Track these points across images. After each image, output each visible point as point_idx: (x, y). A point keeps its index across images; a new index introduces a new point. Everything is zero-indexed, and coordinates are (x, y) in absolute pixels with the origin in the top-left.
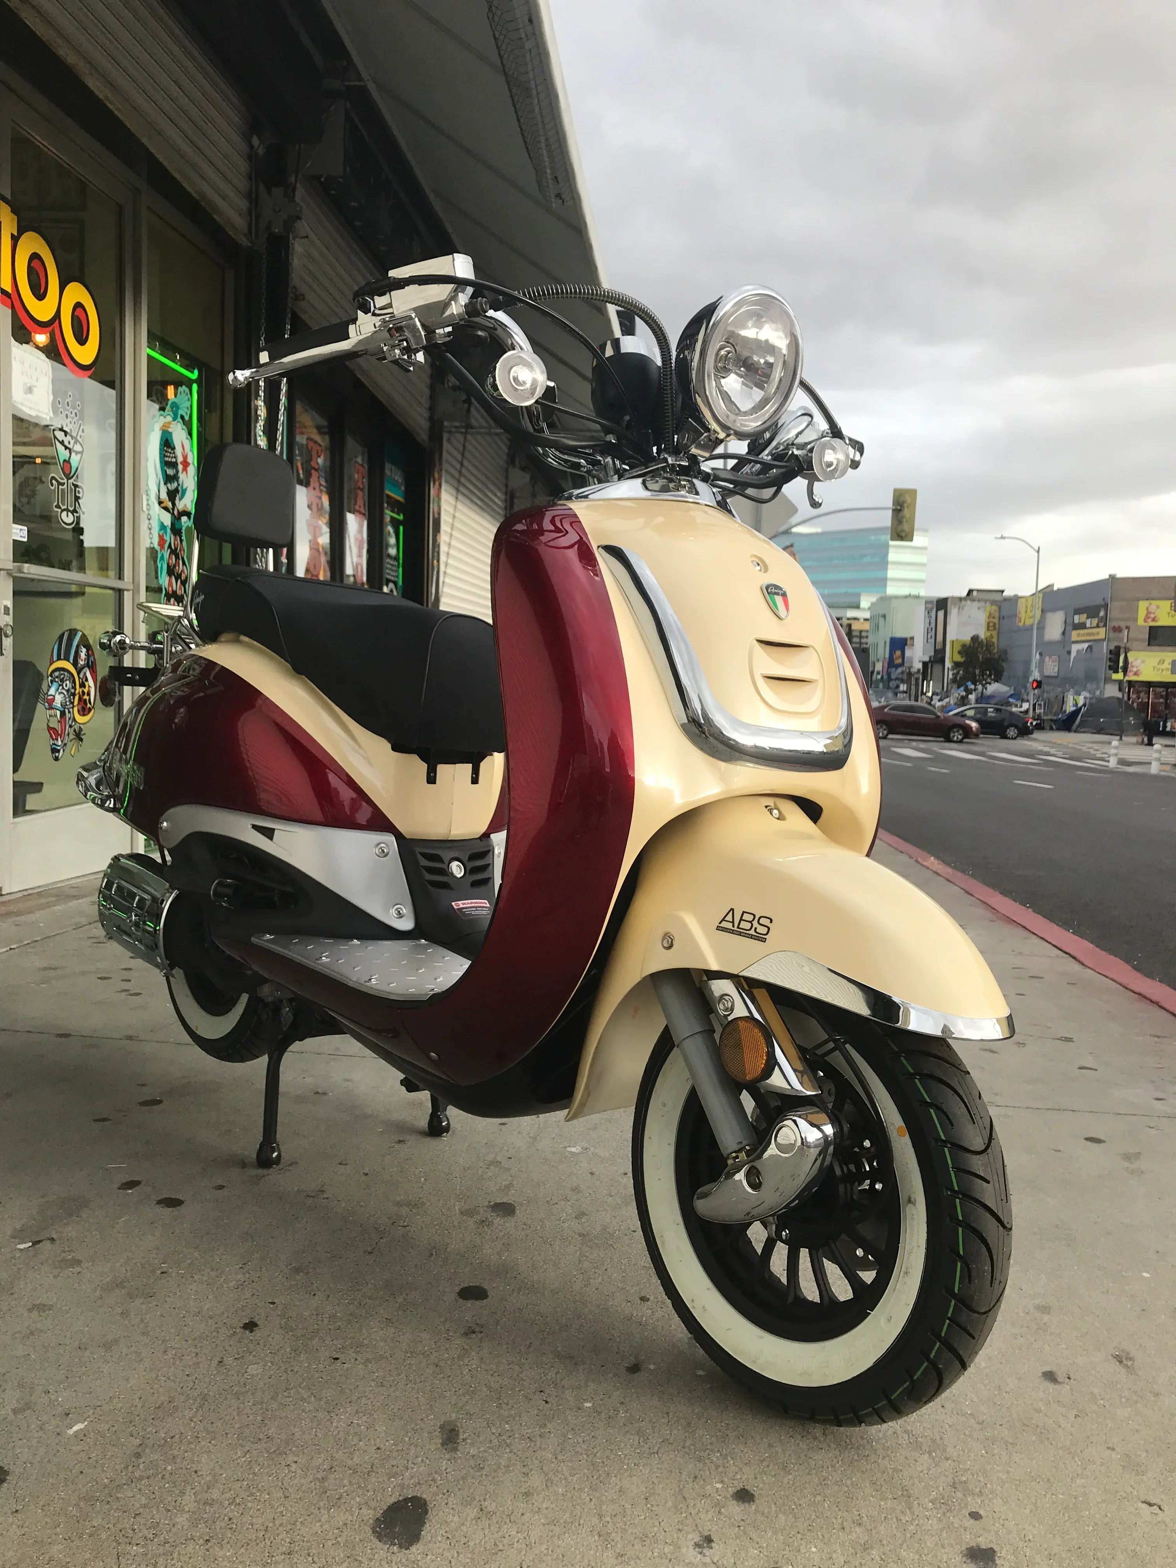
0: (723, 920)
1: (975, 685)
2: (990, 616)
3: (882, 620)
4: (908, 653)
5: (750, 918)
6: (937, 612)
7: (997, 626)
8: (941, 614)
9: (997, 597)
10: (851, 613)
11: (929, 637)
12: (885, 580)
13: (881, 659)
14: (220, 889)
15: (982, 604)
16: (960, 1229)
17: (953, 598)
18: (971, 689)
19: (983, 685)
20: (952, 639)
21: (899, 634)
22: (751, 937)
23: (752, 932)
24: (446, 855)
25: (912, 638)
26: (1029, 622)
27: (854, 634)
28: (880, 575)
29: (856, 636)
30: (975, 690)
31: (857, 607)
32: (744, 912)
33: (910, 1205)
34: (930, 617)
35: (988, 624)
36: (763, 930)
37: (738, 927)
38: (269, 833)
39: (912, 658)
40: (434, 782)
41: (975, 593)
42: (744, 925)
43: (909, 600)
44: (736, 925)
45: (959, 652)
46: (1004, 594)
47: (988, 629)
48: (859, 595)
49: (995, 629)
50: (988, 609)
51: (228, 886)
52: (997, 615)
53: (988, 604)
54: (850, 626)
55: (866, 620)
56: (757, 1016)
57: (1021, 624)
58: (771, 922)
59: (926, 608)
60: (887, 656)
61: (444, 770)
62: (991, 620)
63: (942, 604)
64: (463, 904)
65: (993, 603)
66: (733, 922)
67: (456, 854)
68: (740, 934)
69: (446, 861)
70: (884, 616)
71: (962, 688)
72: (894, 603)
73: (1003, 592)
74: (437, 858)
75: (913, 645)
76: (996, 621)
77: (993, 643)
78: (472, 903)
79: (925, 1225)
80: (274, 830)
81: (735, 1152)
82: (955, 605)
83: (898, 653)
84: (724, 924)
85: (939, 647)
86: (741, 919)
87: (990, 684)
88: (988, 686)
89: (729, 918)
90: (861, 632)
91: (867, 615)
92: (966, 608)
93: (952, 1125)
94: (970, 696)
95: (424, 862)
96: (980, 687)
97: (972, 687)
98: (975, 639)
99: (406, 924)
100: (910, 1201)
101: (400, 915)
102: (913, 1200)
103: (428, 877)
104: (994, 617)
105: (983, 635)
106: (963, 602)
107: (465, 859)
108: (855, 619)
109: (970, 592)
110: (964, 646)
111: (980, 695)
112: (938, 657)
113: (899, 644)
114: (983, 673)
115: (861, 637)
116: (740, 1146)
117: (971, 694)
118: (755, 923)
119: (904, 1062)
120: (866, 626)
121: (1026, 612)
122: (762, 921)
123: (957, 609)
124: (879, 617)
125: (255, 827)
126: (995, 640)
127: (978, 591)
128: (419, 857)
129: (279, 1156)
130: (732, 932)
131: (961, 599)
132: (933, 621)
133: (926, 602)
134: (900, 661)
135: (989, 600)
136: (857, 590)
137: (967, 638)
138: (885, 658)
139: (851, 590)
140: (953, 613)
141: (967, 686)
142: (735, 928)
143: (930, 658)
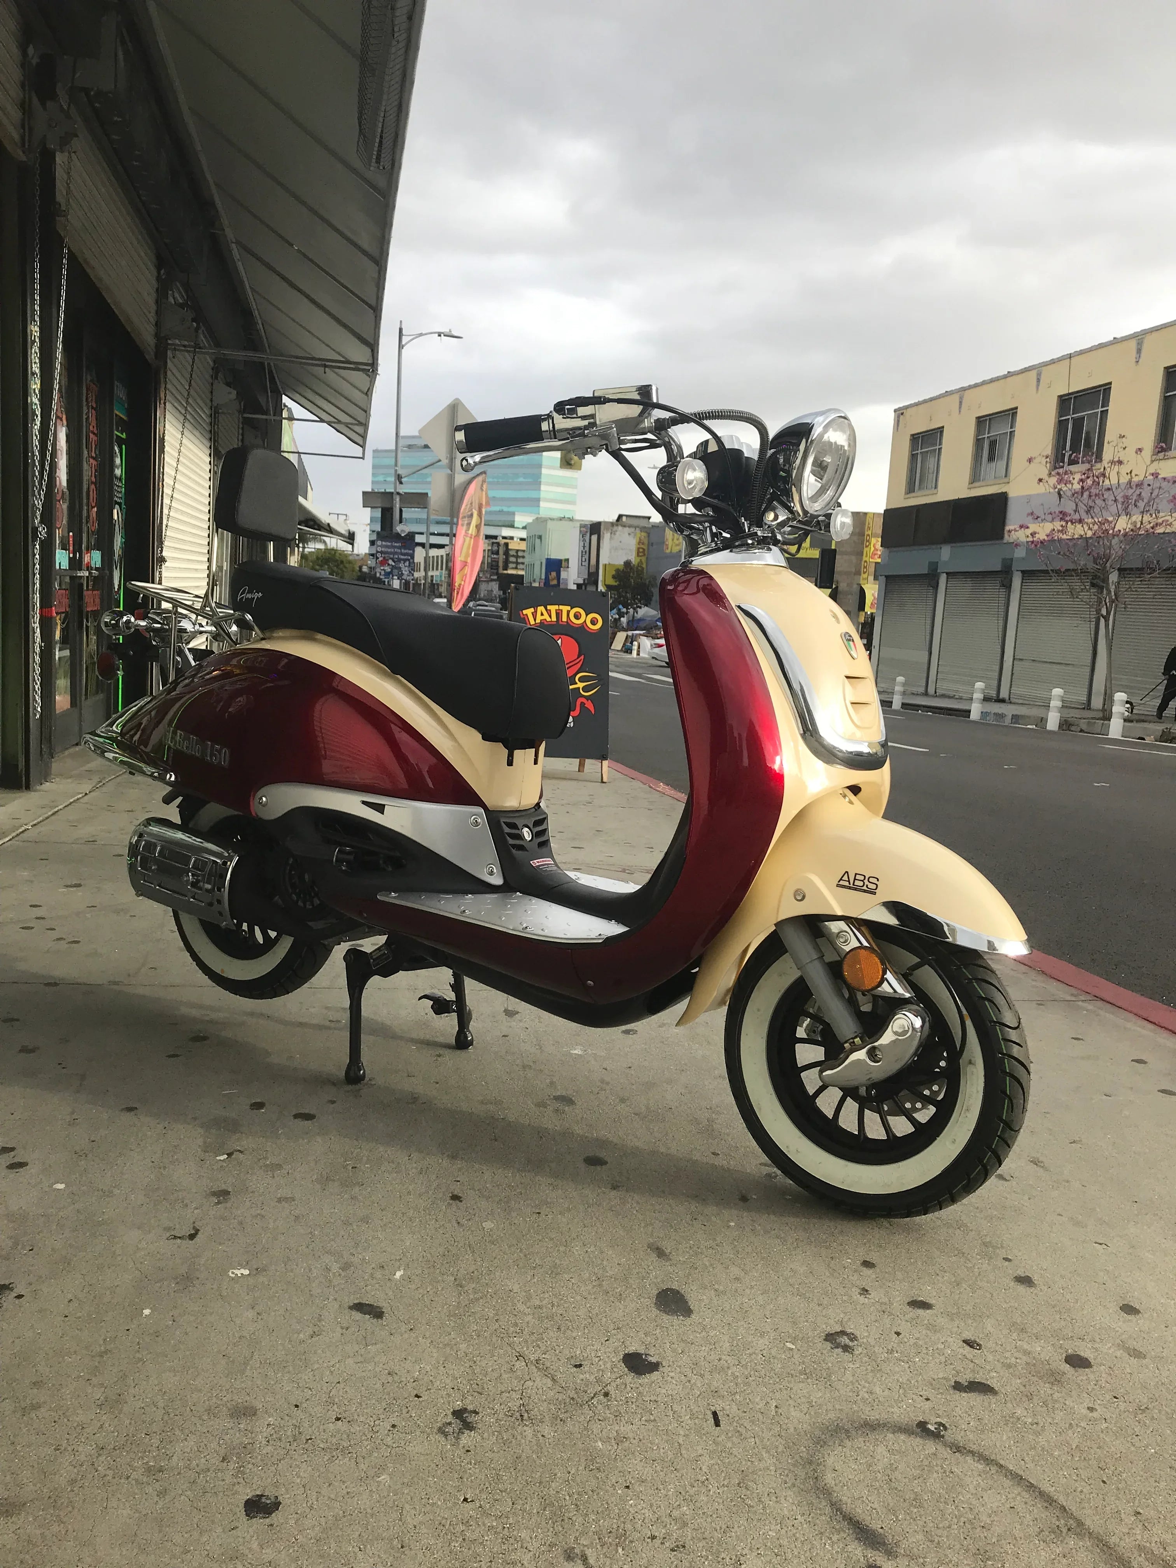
0: (841, 879)
1: (627, 609)
2: (640, 542)
3: (538, 541)
4: (563, 575)
5: (862, 878)
6: (590, 536)
7: (646, 552)
8: (594, 538)
9: (643, 523)
10: (506, 532)
11: (584, 560)
12: (538, 500)
13: (537, 580)
14: (341, 856)
15: (633, 530)
16: (1008, 1078)
17: (605, 522)
18: (623, 612)
19: (634, 609)
20: (605, 563)
21: (554, 556)
22: (865, 891)
23: (865, 888)
24: (519, 822)
25: (567, 560)
26: (676, 549)
27: (511, 553)
28: (532, 494)
29: (513, 556)
30: (627, 613)
31: (512, 526)
32: (856, 874)
33: (971, 1065)
34: (584, 540)
35: (639, 549)
36: (874, 887)
37: (853, 885)
38: (380, 808)
39: (567, 580)
40: (512, 765)
41: (624, 519)
42: (857, 883)
43: (563, 522)
44: (852, 882)
45: (614, 577)
46: (651, 520)
47: (638, 555)
48: (513, 514)
49: (645, 555)
50: (638, 535)
51: (349, 853)
52: (646, 542)
53: (638, 531)
54: (507, 545)
55: (522, 539)
56: (866, 944)
57: (668, 551)
58: (878, 880)
59: (580, 531)
60: (543, 577)
61: (518, 753)
62: (642, 546)
63: (595, 528)
64: (538, 862)
65: (643, 529)
66: (849, 881)
67: (526, 822)
68: (855, 889)
69: (520, 827)
70: (540, 537)
71: (615, 611)
72: (550, 524)
73: (649, 518)
74: (513, 826)
75: (568, 567)
76: (645, 547)
77: (643, 568)
78: (543, 861)
79: (983, 1078)
80: (384, 805)
81: (852, 1038)
82: (607, 530)
83: (554, 574)
84: (842, 883)
85: (592, 570)
86: (855, 879)
87: (640, 608)
88: (638, 609)
89: (845, 878)
90: (517, 551)
91: (523, 534)
92: (618, 533)
93: (999, 1011)
94: (622, 619)
95: (507, 830)
96: (631, 611)
97: (624, 610)
98: (628, 564)
99: (497, 880)
100: (970, 1062)
101: (491, 873)
102: (973, 1062)
103: (511, 841)
104: (643, 544)
105: (633, 558)
106: (615, 528)
107: (531, 827)
108: (512, 538)
109: (620, 516)
110: (617, 570)
111: (631, 619)
112: (592, 578)
113: (555, 566)
114: (634, 598)
115: (517, 557)
116: (856, 1034)
117: (623, 617)
118: (866, 882)
119: (964, 971)
120: (523, 546)
121: (673, 540)
122: (871, 880)
123: (609, 534)
124: (536, 538)
125: (364, 803)
126: (644, 566)
127: (627, 516)
128: (504, 826)
129: (364, 1072)
130: (850, 888)
131: (612, 524)
132: (587, 545)
133: (581, 526)
134: (555, 582)
135: (638, 527)
136: (511, 509)
137: (620, 562)
138: (540, 579)
139: (505, 509)
140: (606, 537)
141: (619, 610)
142: (851, 885)
143: (584, 580)
